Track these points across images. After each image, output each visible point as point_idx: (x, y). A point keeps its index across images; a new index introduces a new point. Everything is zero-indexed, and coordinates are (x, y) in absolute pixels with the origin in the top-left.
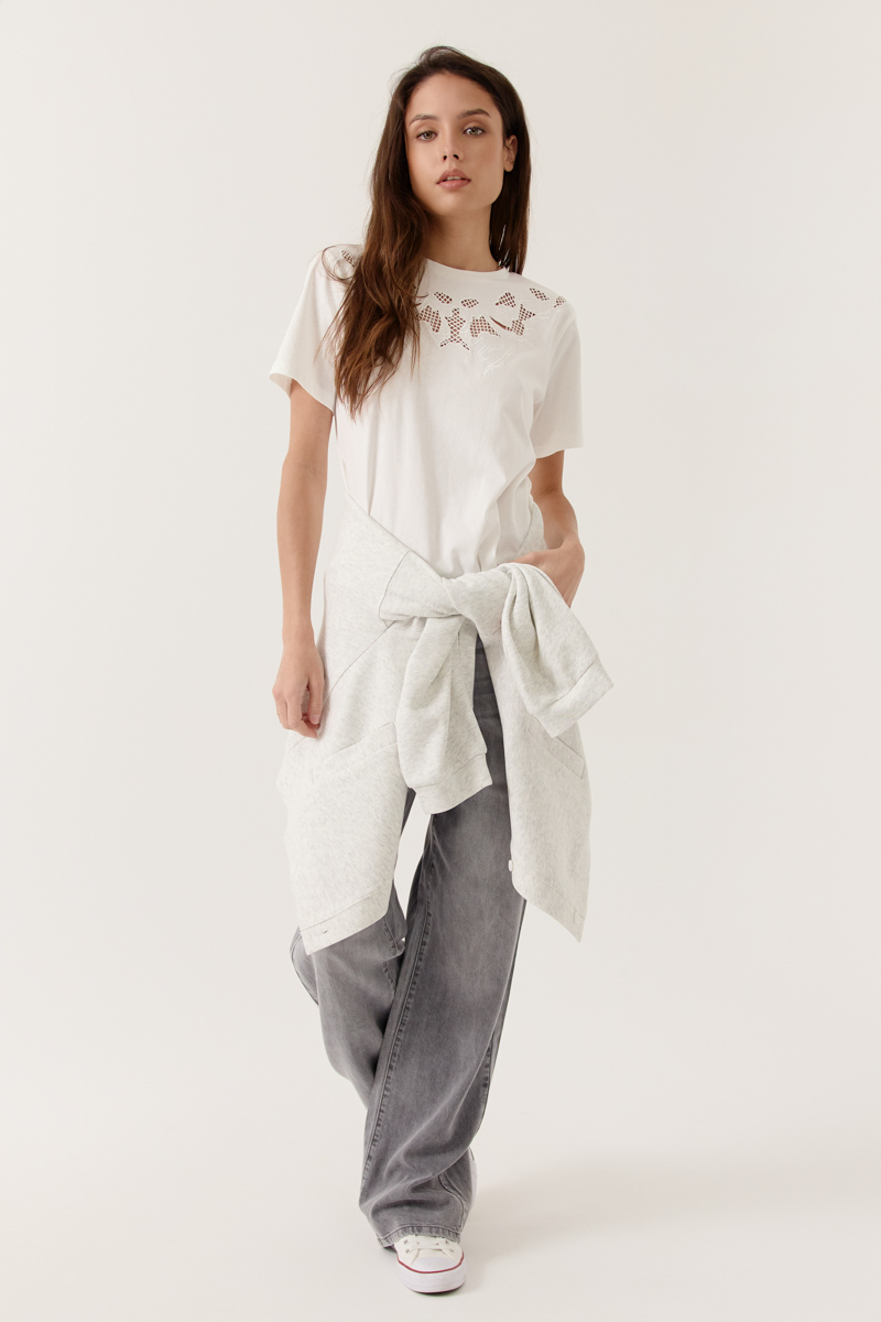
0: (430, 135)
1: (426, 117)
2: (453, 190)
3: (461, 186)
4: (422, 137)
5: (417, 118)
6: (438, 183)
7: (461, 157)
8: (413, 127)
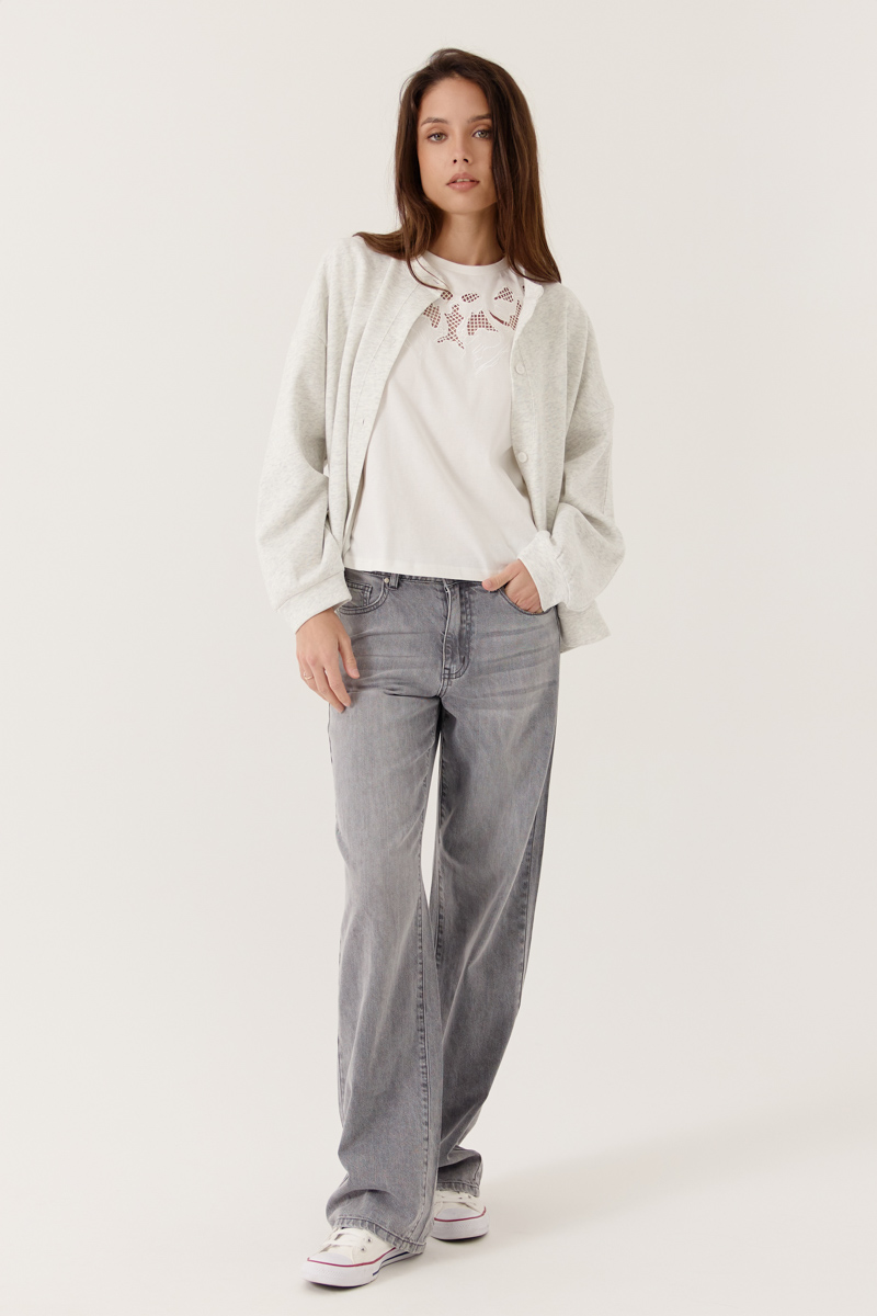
0: (441, 136)
1: (437, 121)
2: (462, 191)
3: (471, 187)
4: (433, 138)
5: (429, 120)
6: (448, 184)
7: (470, 160)
8: (424, 129)
